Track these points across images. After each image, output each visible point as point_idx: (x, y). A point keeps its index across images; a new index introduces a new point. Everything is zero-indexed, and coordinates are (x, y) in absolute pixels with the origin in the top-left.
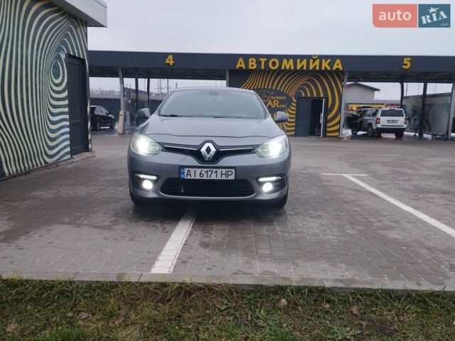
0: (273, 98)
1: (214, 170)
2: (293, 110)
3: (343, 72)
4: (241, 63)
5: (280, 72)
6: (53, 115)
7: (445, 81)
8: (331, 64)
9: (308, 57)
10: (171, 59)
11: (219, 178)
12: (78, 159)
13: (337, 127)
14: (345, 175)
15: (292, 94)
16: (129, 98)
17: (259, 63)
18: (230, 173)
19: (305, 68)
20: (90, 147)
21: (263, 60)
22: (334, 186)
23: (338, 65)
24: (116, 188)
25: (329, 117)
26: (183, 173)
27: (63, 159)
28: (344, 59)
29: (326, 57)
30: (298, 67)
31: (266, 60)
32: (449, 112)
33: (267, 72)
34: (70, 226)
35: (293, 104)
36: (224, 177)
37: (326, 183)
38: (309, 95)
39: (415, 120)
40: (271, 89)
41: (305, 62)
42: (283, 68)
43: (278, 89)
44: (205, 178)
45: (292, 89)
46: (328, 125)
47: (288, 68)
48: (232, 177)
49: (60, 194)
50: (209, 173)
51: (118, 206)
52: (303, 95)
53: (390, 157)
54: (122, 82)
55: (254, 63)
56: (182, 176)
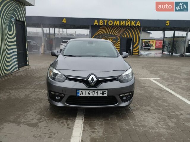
0: (110, 38)
1: (96, 91)
2: (119, 43)
3: (140, 27)
4: (96, 22)
5: (113, 27)
6: (9, 50)
7: (182, 30)
8: (135, 23)
9: (126, 20)
10: (65, 20)
11: (99, 95)
12: (22, 70)
13: (138, 51)
14: (150, 79)
15: (118, 36)
16: (46, 37)
17: (104, 22)
18: (105, 93)
19: (124, 25)
20: (28, 63)
21: (106, 21)
22: (148, 87)
23: (138, 23)
24: (40, 90)
25: (134, 46)
26: (79, 93)
27: (15, 71)
28: (141, 21)
29: (133, 20)
30: (121, 25)
31: (107, 21)
32: (185, 44)
33: (108, 26)
34: (14, 124)
35: (119, 41)
36: (101, 95)
37: (143, 85)
38: (126, 37)
39: (170, 47)
40: (109, 34)
41: (124, 22)
42: (114, 25)
43: (112, 34)
44: (91, 95)
45: (118, 34)
46: (134, 50)
47: (117, 25)
48: (106, 95)
49: (11, 96)
50: (93, 93)
51: (42, 105)
52: (123, 37)
53: (165, 67)
54: (43, 30)
55: (102, 23)
56: (78, 95)
